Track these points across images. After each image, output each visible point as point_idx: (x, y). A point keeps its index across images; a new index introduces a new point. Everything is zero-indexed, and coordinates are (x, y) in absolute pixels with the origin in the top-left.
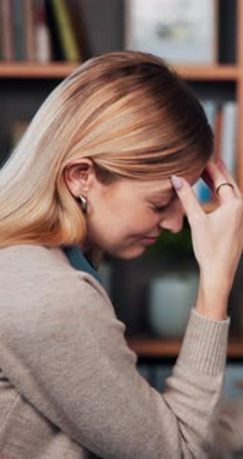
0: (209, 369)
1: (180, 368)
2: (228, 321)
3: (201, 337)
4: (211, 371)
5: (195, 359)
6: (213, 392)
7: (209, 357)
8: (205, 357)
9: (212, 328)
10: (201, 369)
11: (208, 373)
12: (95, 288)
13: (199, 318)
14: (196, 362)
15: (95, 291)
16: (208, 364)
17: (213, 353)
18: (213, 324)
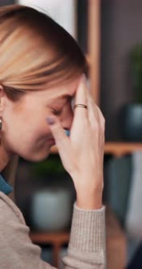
0: (92, 247)
1: (72, 250)
2: (103, 208)
3: (82, 225)
4: (94, 249)
5: (81, 242)
6: (100, 265)
7: (91, 239)
8: (88, 239)
9: (90, 216)
10: (87, 248)
11: (93, 251)
12: (4, 201)
13: (79, 211)
14: (82, 244)
15: (4, 204)
16: (91, 244)
17: (93, 236)
18: (90, 214)
